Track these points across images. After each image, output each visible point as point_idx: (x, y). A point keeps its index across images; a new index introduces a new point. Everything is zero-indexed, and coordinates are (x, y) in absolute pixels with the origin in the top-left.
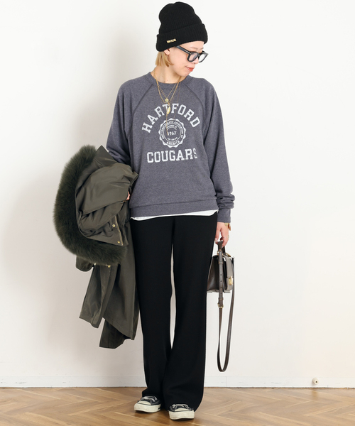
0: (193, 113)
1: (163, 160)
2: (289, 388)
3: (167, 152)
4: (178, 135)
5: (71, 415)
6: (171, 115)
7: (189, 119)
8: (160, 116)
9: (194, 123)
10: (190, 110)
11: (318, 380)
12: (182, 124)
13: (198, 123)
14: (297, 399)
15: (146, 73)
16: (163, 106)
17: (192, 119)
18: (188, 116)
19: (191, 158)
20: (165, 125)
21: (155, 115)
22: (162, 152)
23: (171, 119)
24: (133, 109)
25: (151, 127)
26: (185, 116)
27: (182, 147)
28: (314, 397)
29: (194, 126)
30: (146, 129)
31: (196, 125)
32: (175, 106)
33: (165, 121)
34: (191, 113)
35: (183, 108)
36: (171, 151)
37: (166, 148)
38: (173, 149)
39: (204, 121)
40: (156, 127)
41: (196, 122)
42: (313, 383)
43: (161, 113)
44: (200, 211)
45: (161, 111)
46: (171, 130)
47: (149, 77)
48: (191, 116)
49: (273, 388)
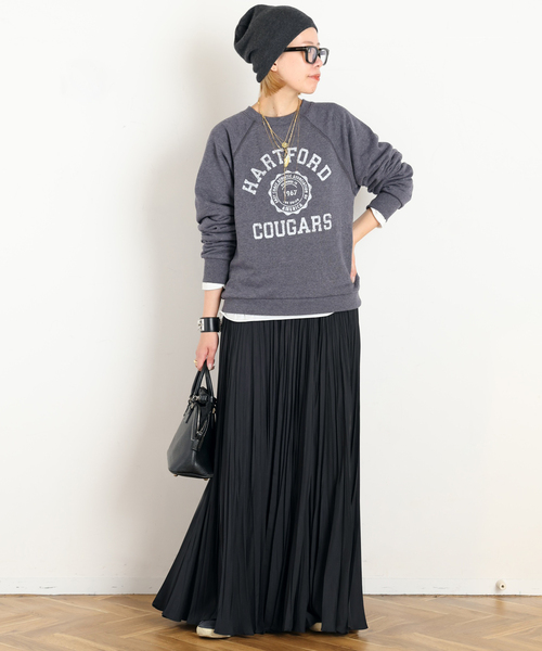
2: (461, 596)
4: (300, 194)
5: (125, 637)
11: (505, 583)
13: (329, 174)
14: (472, 612)
23: (288, 172)
28: (500, 609)
42: (497, 587)
49: (436, 596)
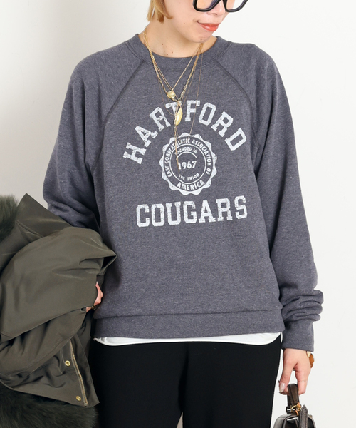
0: (231, 120)
1: (171, 223)
3: (178, 204)
4: (199, 168)
6: (184, 126)
7: (222, 133)
8: (161, 127)
9: (234, 142)
10: (224, 115)
12: (209, 144)
13: (242, 142)
15: (128, 36)
16: (168, 106)
17: (228, 134)
18: (220, 127)
19: (229, 218)
20: (173, 147)
21: (151, 126)
22: (169, 205)
23: (185, 134)
24: (105, 113)
25: (143, 151)
26: (214, 127)
27: (210, 195)
29: (233, 148)
30: (133, 157)
31: (238, 145)
32: (193, 106)
33: (172, 139)
34: (226, 121)
35: (209, 110)
36: (187, 203)
37: (175, 197)
38: (190, 197)
39: (253, 137)
40: (154, 151)
41: (238, 140)
43: (162, 122)
44: (246, 333)
45: (163, 117)
46: (186, 158)
47: (135, 45)
48: (226, 126)
